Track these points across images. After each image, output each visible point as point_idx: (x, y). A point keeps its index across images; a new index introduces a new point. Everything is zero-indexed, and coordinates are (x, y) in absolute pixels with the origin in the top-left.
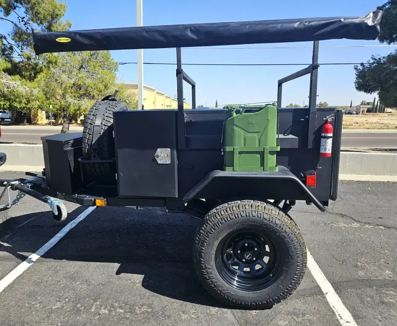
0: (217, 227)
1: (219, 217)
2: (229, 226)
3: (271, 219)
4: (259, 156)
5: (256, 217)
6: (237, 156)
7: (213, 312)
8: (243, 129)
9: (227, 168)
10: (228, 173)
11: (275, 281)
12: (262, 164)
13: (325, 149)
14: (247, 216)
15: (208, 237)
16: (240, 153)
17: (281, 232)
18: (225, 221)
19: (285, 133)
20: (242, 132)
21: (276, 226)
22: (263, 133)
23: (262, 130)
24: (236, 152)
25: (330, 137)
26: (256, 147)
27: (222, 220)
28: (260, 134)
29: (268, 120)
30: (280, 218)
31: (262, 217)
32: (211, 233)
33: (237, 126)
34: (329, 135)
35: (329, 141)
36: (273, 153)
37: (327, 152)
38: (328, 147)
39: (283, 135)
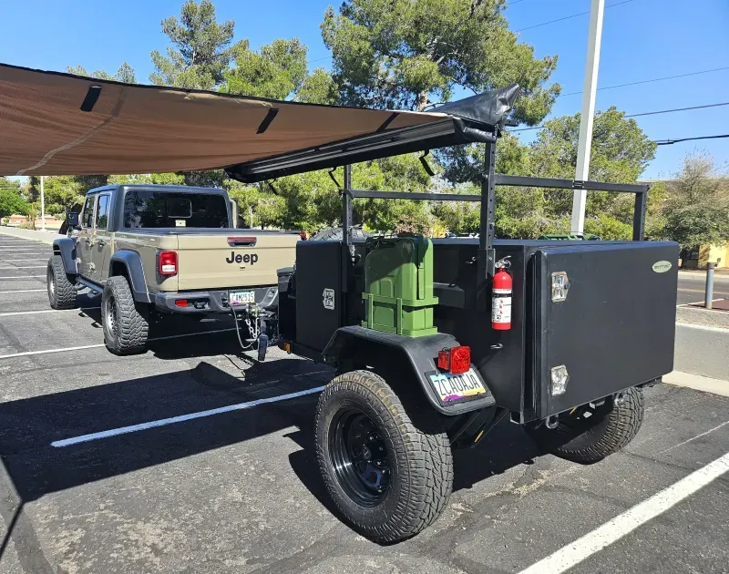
2: (337, 399)
3: (375, 403)
5: (361, 394)
6: (371, 307)
7: (320, 514)
9: (363, 323)
12: (396, 324)
13: (493, 315)
16: (375, 303)
17: (384, 425)
18: (335, 392)
19: (452, 283)
22: (397, 278)
23: (396, 274)
24: (371, 302)
25: (500, 295)
26: (390, 298)
28: (395, 280)
30: (385, 405)
34: (498, 291)
35: (497, 301)
36: (409, 309)
37: (495, 320)
38: (496, 312)
39: (448, 285)
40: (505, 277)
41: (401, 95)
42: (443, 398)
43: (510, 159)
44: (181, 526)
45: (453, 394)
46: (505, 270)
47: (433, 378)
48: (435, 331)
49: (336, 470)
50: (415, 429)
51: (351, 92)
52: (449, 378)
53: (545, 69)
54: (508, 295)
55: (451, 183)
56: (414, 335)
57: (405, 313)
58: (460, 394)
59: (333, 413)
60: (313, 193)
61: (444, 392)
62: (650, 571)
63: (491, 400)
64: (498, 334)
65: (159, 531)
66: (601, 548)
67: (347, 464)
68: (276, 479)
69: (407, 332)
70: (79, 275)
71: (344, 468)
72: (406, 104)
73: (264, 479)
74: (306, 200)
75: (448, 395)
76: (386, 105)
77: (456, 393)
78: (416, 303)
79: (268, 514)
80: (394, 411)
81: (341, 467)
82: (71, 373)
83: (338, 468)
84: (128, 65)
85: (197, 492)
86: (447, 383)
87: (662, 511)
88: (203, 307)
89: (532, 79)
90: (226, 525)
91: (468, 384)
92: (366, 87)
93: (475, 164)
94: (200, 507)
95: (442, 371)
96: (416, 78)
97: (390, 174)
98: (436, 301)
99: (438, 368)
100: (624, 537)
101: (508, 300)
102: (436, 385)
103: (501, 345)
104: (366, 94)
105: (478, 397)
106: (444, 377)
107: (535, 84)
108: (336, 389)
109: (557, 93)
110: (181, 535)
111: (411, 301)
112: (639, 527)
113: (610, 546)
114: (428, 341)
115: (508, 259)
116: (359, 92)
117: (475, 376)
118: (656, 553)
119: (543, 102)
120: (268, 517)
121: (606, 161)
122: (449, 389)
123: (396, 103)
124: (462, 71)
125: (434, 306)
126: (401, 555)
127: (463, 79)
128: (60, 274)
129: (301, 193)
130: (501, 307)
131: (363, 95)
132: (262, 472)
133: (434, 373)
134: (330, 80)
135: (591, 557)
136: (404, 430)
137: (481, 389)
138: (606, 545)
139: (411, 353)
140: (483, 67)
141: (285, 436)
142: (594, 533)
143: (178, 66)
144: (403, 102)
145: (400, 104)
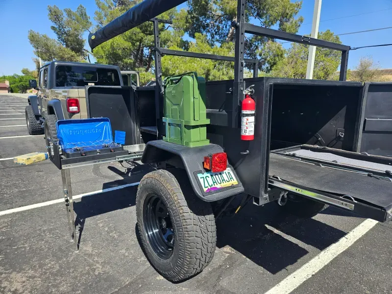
2: (145, 189)
5: (157, 186)
6: (167, 127)
8: (171, 102)
13: (242, 130)
16: (169, 124)
19: (220, 109)
26: (177, 120)
28: (180, 107)
29: (183, 91)
30: (171, 194)
33: (167, 97)
34: (244, 112)
35: (244, 119)
36: (189, 127)
37: (243, 133)
38: (244, 127)
39: (218, 110)
40: (250, 101)
41: (223, 22)
42: (205, 190)
43: (278, 55)
44: (41, 274)
45: (213, 186)
46: (251, 96)
47: (200, 176)
48: (207, 143)
49: (148, 235)
50: (189, 210)
51: (198, 20)
52: (212, 176)
53: (296, 9)
54: (252, 115)
55: (248, 70)
56: (192, 145)
57: (186, 130)
58: (218, 186)
59: (144, 198)
61: (207, 185)
62: (340, 292)
63: (241, 189)
64: (246, 143)
65: (24, 279)
66: (310, 276)
67: (156, 231)
68: (119, 236)
69: (187, 143)
70: (41, 116)
71: (153, 233)
72: (226, 27)
73: (111, 236)
75: (209, 187)
76: (216, 28)
77: (216, 186)
78: (193, 123)
79: (105, 262)
80: (175, 198)
81: (151, 233)
82: (21, 171)
83: (149, 233)
84: (83, 6)
86: (210, 180)
87: (347, 247)
89: (290, 13)
90: (73, 272)
91: (226, 178)
92: (205, 17)
93: (261, 60)
94: (61, 259)
95: (207, 171)
96: (230, 11)
98: (208, 122)
99: (204, 168)
100: (325, 266)
101: (252, 119)
102: (201, 181)
103: (248, 151)
104: (205, 21)
105: (233, 187)
106: (209, 175)
107: (291, 16)
108: (145, 182)
109: (302, 21)
110: (39, 281)
111: (189, 122)
112: (334, 259)
113: (316, 274)
114: (201, 150)
115: (253, 87)
116: (201, 20)
117: (232, 173)
118: (344, 278)
119: (294, 26)
120: (104, 264)
121: (324, 58)
122: (211, 182)
123: (221, 27)
124: (255, 10)
125: (207, 126)
126: (184, 289)
127: (255, 14)
128: (32, 115)
130: (247, 124)
131: (204, 22)
132: (112, 231)
133: (200, 172)
134: (186, 13)
135: (304, 283)
136: (181, 211)
137: (235, 181)
138: (314, 273)
139: (184, 158)
140: (265, 6)
142: (307, 265)
143: (110, 7)
144: (225, 26)
145: (223, 27)
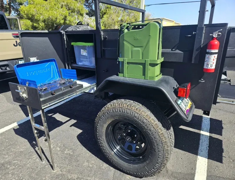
0: (105, 115)
1: (107, 109)
2: (112, 116)
3: (140, 118)
4: (141, 66)
5: (129, 113)
6: (126, 66)
8: (131, 44)
9: (120, 74)
10: (120, 78)
11: (142, 162)
12: (144, 74)
13: (208, 65)
14: (123, 112)
15: (100, 121)
16: (128, 63)
17: (147, 130)
18: (110, 113)
19: (173, 48)
20: (130, 46)
21: (143, 124)
22: (145, 47)
23: (144, 45)
24: (125, 63)
25: (215, 53)
26: (140, 59)
27: (108, 111)
28: (143, 48)
29: (150, 36)
30: (147, 119)
31: (133, 115)
32: (102, 119)
33: (126, 41)
35: (212, 57)
36: (154, 65)
37: (205, 67)
38: (211, 63)
39: (171, 50)
42: (185, 113)
45: (186, 109)
47: (178, 103)
48: (161, 76)
49: (114, 153)
52: (182, 101)
60: (41, 18)
63: (194, 107)
67: (118, 148)
71: (117, 150)
74: (39, 21)
81: (116, 150)
83: (115, 151)
85: (33, 175)
86: (183, 104)
88: (6, 69)
97: (70, 11)
99: (177, 97)
103: (202, 79)
106: (180, 101)
111: (156, 61)
129: (36, 18)
130: (213, 60)
133: (177, 100)
137: (190, 102)
141: (71, 126)
